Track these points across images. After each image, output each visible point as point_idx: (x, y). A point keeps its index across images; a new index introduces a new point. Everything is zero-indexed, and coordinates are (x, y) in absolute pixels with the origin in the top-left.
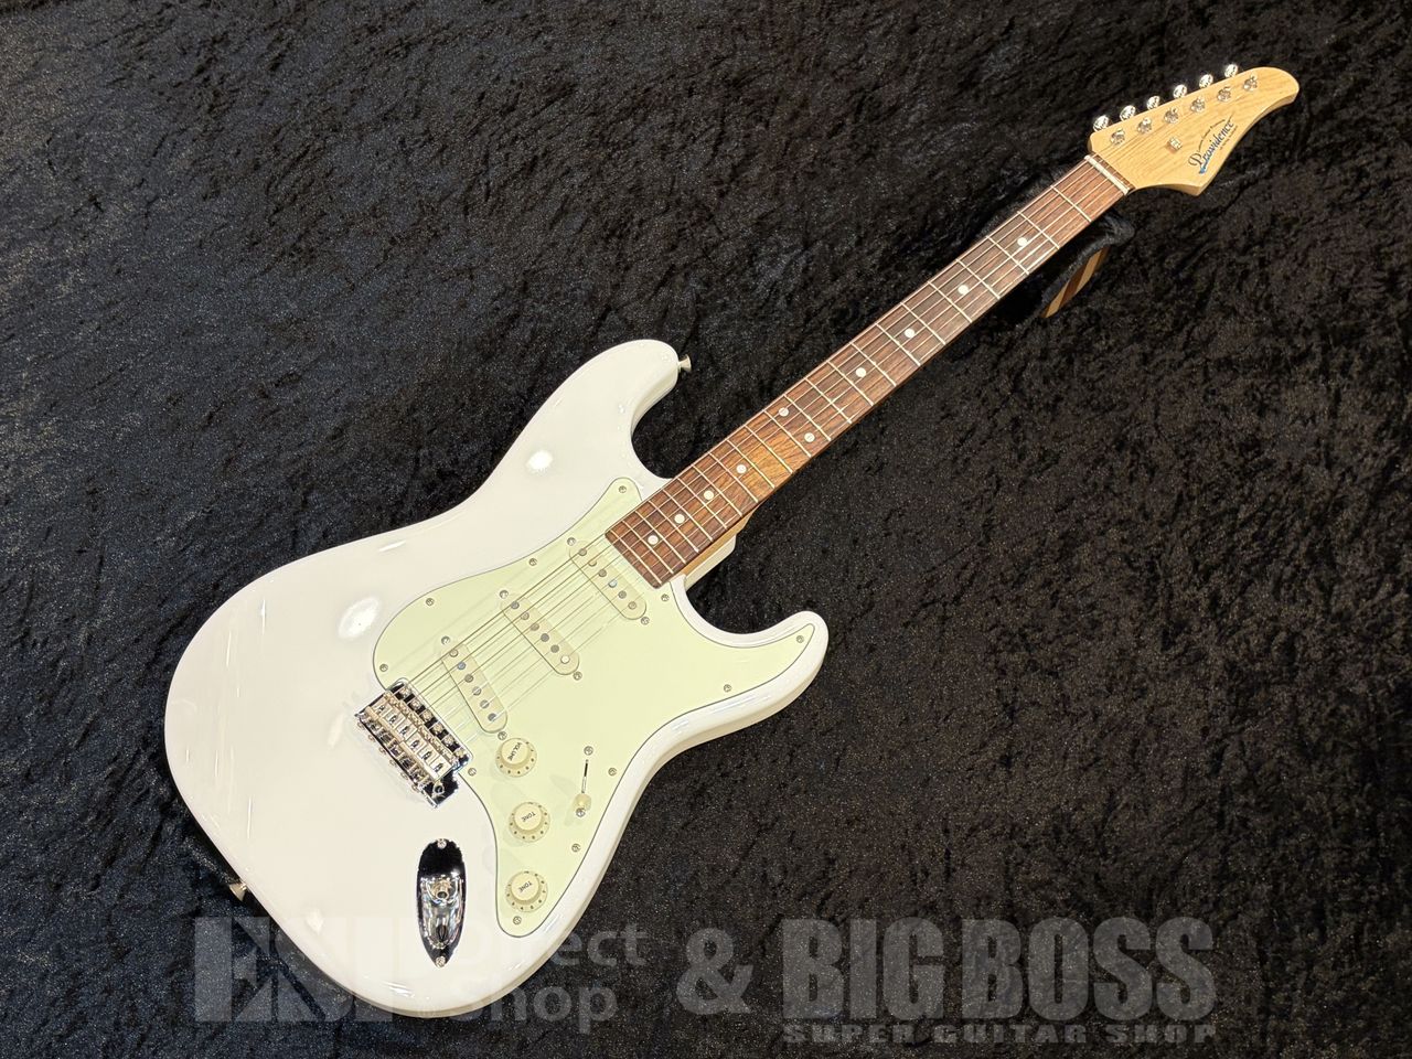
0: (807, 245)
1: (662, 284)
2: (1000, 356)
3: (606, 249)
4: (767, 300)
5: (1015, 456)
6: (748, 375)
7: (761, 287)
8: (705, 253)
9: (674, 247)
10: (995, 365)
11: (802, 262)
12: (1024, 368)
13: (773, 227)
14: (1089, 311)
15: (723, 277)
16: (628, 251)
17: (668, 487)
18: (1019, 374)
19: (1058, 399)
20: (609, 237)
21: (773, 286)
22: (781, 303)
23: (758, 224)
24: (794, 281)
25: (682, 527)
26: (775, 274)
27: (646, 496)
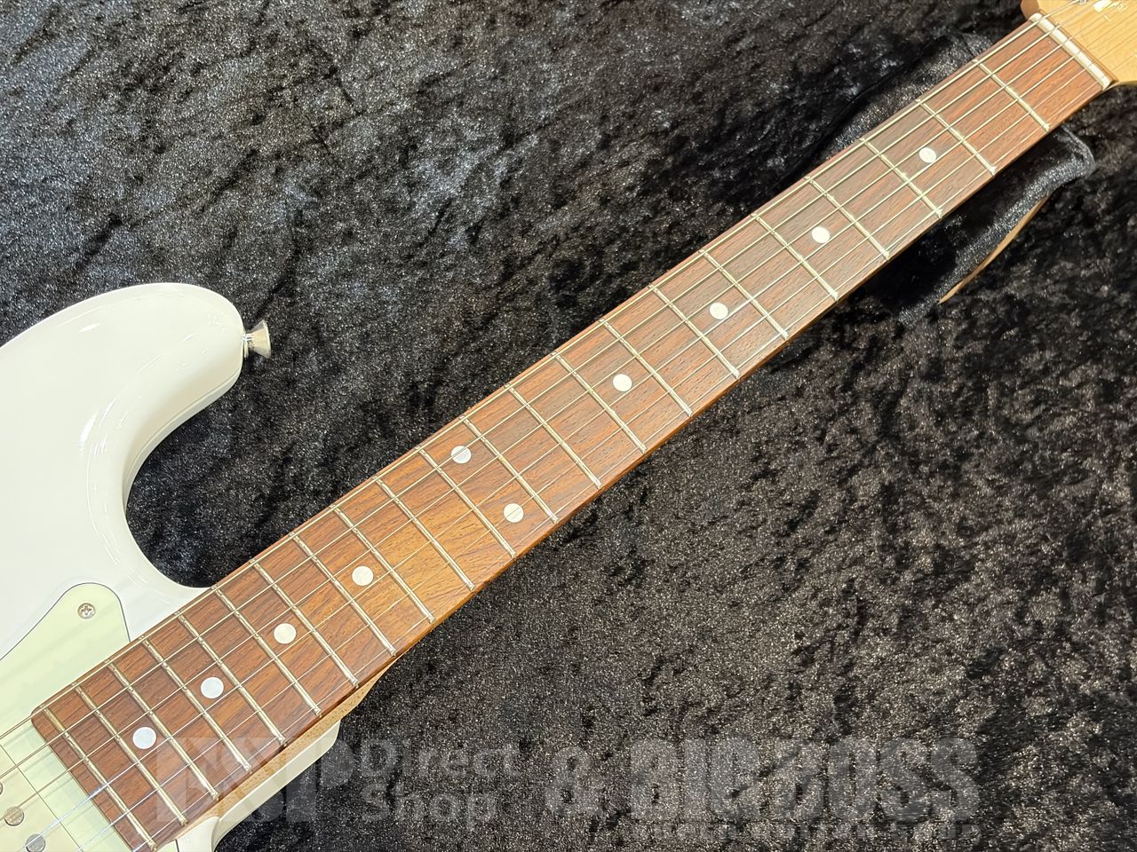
0: (510, 139)
1: (230, 184)
2: (857, 368)
3: (121, 108)
4: (432, 232)
5: (890, 560)
6: (387, 370)
7: (420, 207)
8: (319, 135)
9: (258, 119)
10: (848, 385)
11: (500, 168)
12: (899, 394)
13: (448, 102)
14: (1009, 298)
15: (351, 182)
16: (166, 115)
17: (193, 611)
18: (894, 403)
19: (962, 456)
20: (130, 88)
21: (445, 208)
22: (458, 239)
23: (421, 93)
24: (486, 201)
25: (216, 706)
26: (449, 187)
27: (140, 628)
